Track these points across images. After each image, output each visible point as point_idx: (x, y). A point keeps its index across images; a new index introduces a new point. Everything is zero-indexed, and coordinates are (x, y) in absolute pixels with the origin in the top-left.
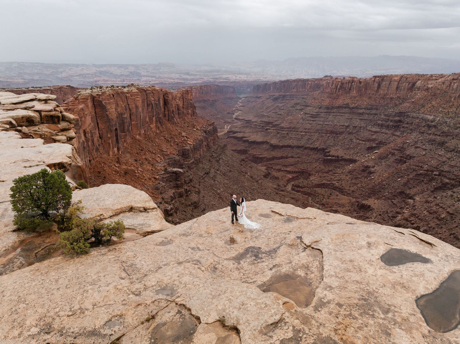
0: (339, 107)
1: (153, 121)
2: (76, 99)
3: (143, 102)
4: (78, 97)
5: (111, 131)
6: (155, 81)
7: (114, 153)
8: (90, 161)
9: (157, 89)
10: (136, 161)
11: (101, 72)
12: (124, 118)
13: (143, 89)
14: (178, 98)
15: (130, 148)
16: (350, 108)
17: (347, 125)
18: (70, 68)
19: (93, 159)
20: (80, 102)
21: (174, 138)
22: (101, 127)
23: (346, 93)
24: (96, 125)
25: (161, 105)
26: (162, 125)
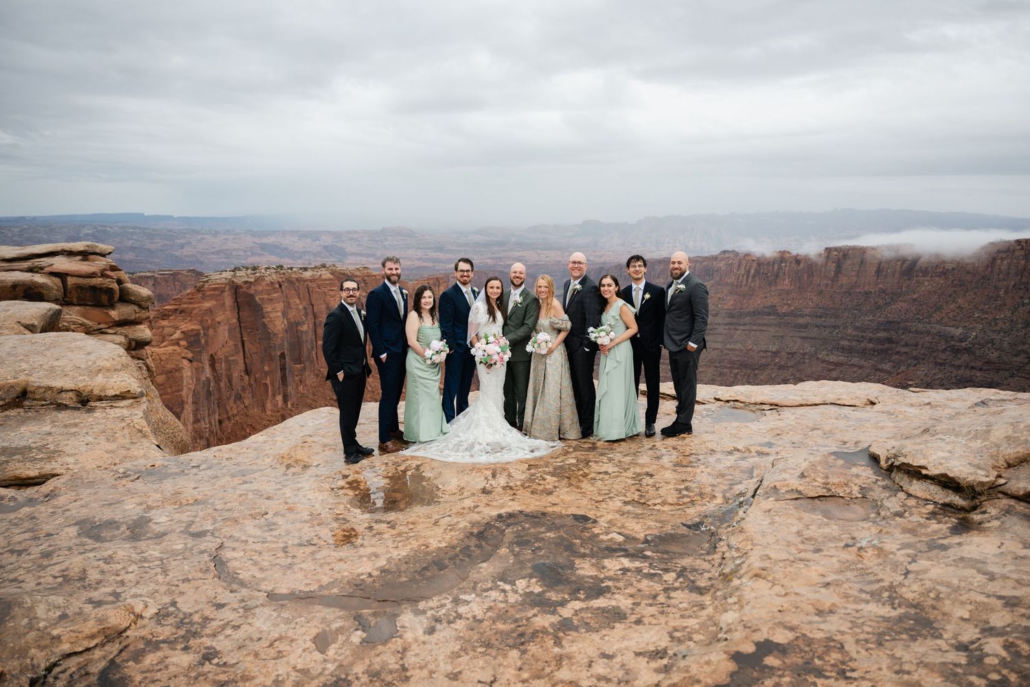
0: (754, 313)
2: (199, 290)
4: (203, 286)
5: (271, 359)
6: (373, 264)
7: (276, 405)
8: (220, 422)
9: (374, 273)
11: (264, 247)
12: (301, 332)
13: (344, 274)
15: (311, 396)
16: (778, 315)
17: (774, 349)
18: (199, 237)
19: (229, 418)
20: (207, 296)
22: (250, 349)
23: (770, 285)
24: (240, 345)
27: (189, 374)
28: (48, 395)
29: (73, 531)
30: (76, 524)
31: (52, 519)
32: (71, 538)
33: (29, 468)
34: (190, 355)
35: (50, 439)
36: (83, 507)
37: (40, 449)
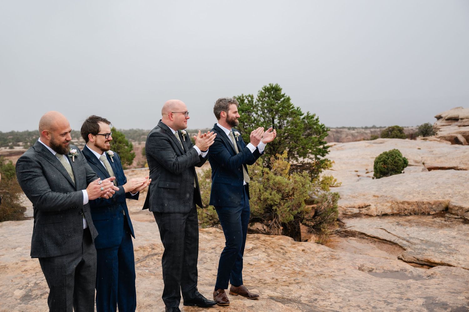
28: (459, 212)
29: (421, 301)
30: (425, 298)
31: (416, 290)
32: (417, 305)
33: (436, 257)
35: (454, 241)
36: (437, 289)
37: (446, 246)
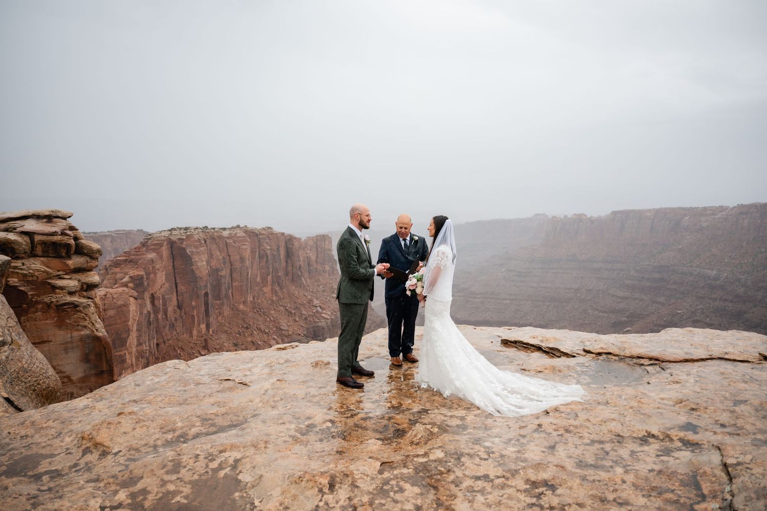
0: (560, 260)
1: (267, 282)
2: (144, 245)
3: (253, 252)
4: (147, 242)
5: (198, 297)
7: (199, 331)
8: (157, 345)
9: (276, 232)
10: (236, 345)
12: (221, 276)
13: (253, 233)
14: (309, 248)
15: (227, 325)
16: (578, 261)
17: (576, 287)
19: (164, 342)
20: (150, 249)
21: (300, 309)
22: (181, 289)
23: (571, 239)
24: (174, 286)
25: (282, 257)
26: (281, 289)
27: (134, 308)
34: (135, 294)
